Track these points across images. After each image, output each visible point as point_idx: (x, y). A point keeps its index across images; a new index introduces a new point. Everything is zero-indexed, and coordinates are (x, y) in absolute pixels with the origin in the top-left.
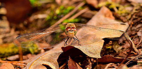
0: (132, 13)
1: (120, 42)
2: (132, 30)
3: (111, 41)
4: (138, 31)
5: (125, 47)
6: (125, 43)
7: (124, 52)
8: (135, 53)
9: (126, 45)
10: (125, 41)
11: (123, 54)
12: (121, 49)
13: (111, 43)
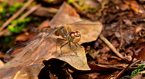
0: (102, 10)
1: (96, 45)
2: (107, 31)
3: (89, 47)
4: (115, 31)
5: (104, 52)
6: (102, 46)
7: (104, 58)
8: (118, 59)
9: (104, 49)
10: (102, 44)
11: (102, 60)
12: (99, 54)
13: (89, 49)
